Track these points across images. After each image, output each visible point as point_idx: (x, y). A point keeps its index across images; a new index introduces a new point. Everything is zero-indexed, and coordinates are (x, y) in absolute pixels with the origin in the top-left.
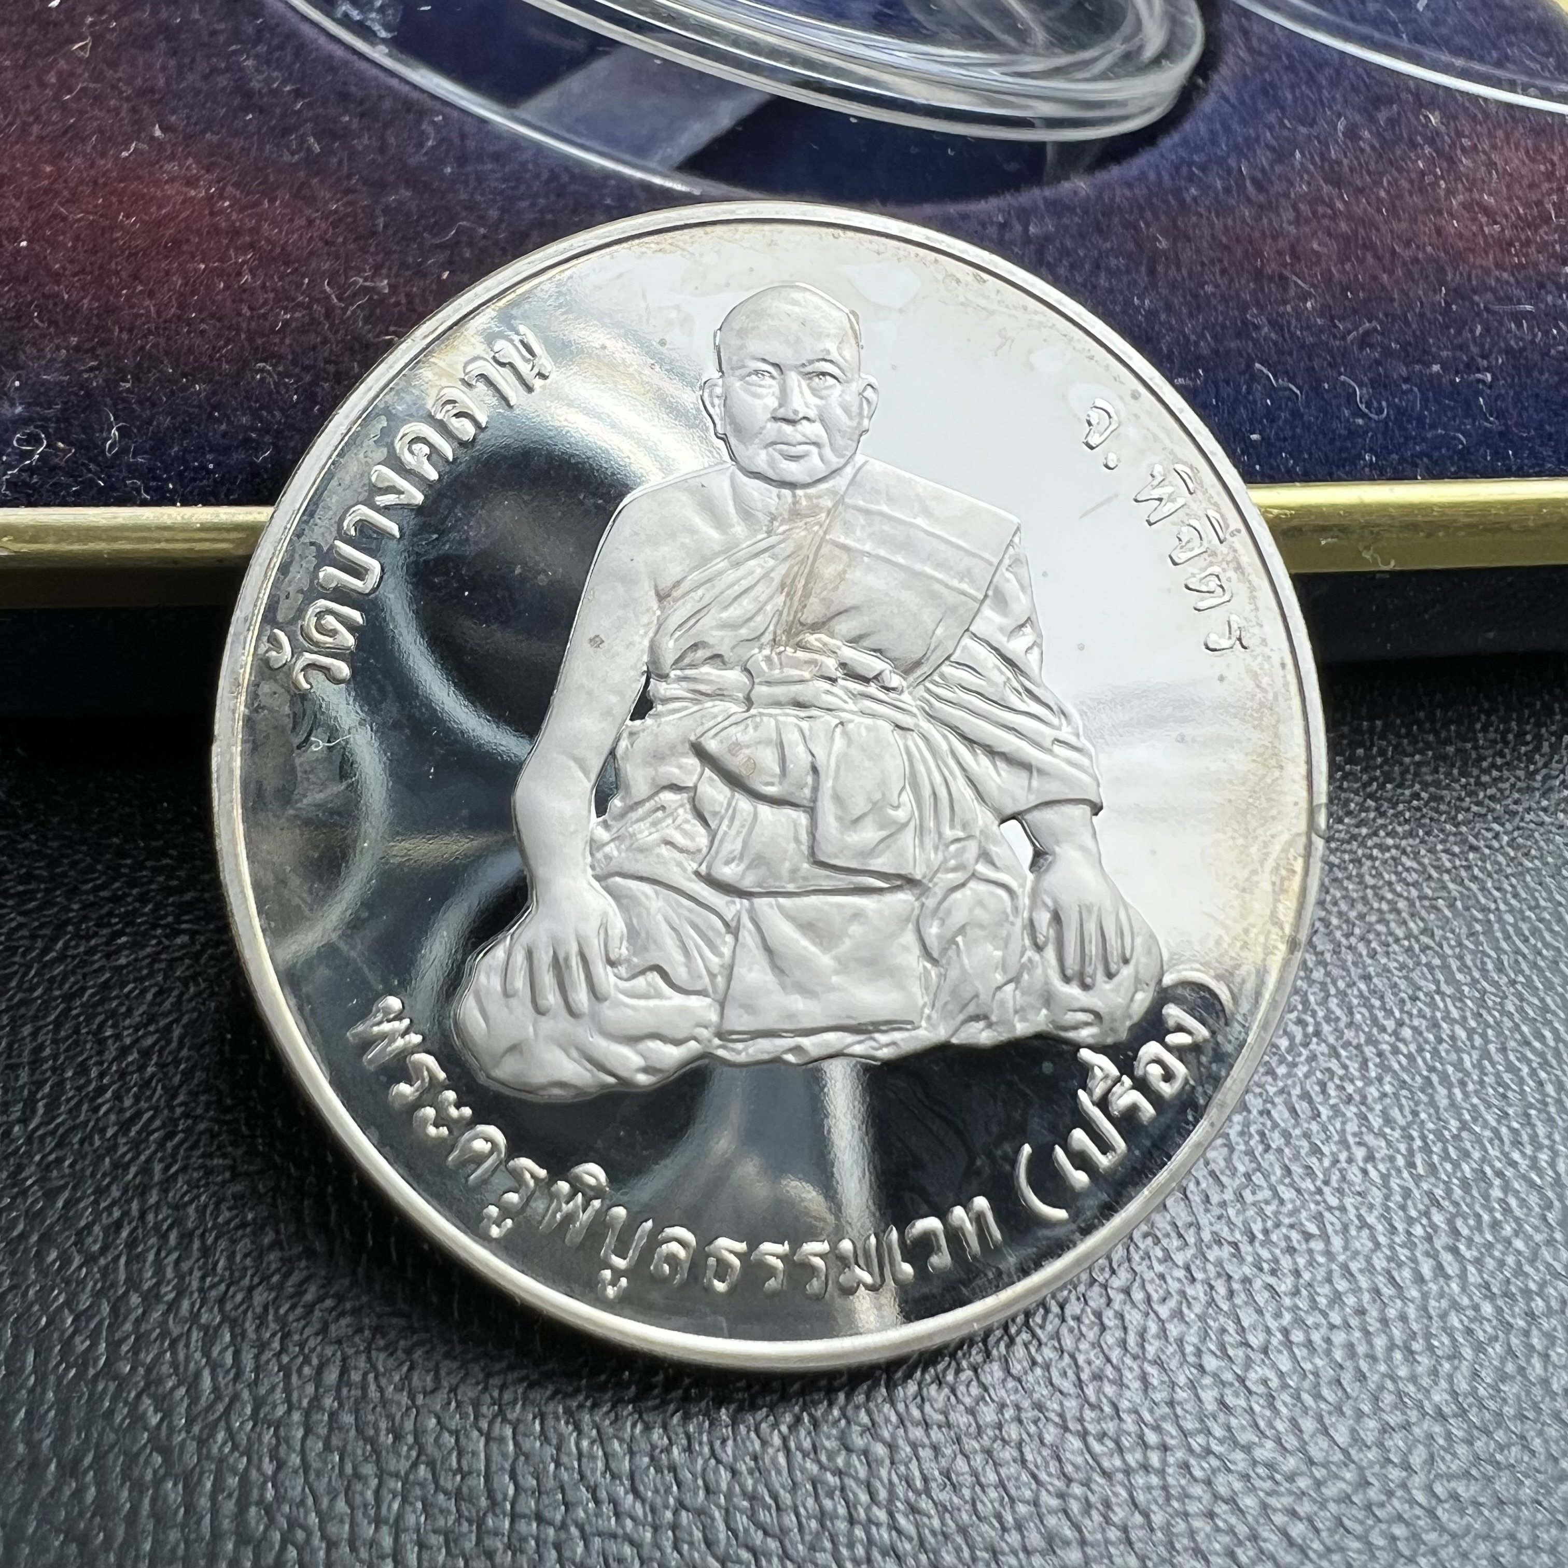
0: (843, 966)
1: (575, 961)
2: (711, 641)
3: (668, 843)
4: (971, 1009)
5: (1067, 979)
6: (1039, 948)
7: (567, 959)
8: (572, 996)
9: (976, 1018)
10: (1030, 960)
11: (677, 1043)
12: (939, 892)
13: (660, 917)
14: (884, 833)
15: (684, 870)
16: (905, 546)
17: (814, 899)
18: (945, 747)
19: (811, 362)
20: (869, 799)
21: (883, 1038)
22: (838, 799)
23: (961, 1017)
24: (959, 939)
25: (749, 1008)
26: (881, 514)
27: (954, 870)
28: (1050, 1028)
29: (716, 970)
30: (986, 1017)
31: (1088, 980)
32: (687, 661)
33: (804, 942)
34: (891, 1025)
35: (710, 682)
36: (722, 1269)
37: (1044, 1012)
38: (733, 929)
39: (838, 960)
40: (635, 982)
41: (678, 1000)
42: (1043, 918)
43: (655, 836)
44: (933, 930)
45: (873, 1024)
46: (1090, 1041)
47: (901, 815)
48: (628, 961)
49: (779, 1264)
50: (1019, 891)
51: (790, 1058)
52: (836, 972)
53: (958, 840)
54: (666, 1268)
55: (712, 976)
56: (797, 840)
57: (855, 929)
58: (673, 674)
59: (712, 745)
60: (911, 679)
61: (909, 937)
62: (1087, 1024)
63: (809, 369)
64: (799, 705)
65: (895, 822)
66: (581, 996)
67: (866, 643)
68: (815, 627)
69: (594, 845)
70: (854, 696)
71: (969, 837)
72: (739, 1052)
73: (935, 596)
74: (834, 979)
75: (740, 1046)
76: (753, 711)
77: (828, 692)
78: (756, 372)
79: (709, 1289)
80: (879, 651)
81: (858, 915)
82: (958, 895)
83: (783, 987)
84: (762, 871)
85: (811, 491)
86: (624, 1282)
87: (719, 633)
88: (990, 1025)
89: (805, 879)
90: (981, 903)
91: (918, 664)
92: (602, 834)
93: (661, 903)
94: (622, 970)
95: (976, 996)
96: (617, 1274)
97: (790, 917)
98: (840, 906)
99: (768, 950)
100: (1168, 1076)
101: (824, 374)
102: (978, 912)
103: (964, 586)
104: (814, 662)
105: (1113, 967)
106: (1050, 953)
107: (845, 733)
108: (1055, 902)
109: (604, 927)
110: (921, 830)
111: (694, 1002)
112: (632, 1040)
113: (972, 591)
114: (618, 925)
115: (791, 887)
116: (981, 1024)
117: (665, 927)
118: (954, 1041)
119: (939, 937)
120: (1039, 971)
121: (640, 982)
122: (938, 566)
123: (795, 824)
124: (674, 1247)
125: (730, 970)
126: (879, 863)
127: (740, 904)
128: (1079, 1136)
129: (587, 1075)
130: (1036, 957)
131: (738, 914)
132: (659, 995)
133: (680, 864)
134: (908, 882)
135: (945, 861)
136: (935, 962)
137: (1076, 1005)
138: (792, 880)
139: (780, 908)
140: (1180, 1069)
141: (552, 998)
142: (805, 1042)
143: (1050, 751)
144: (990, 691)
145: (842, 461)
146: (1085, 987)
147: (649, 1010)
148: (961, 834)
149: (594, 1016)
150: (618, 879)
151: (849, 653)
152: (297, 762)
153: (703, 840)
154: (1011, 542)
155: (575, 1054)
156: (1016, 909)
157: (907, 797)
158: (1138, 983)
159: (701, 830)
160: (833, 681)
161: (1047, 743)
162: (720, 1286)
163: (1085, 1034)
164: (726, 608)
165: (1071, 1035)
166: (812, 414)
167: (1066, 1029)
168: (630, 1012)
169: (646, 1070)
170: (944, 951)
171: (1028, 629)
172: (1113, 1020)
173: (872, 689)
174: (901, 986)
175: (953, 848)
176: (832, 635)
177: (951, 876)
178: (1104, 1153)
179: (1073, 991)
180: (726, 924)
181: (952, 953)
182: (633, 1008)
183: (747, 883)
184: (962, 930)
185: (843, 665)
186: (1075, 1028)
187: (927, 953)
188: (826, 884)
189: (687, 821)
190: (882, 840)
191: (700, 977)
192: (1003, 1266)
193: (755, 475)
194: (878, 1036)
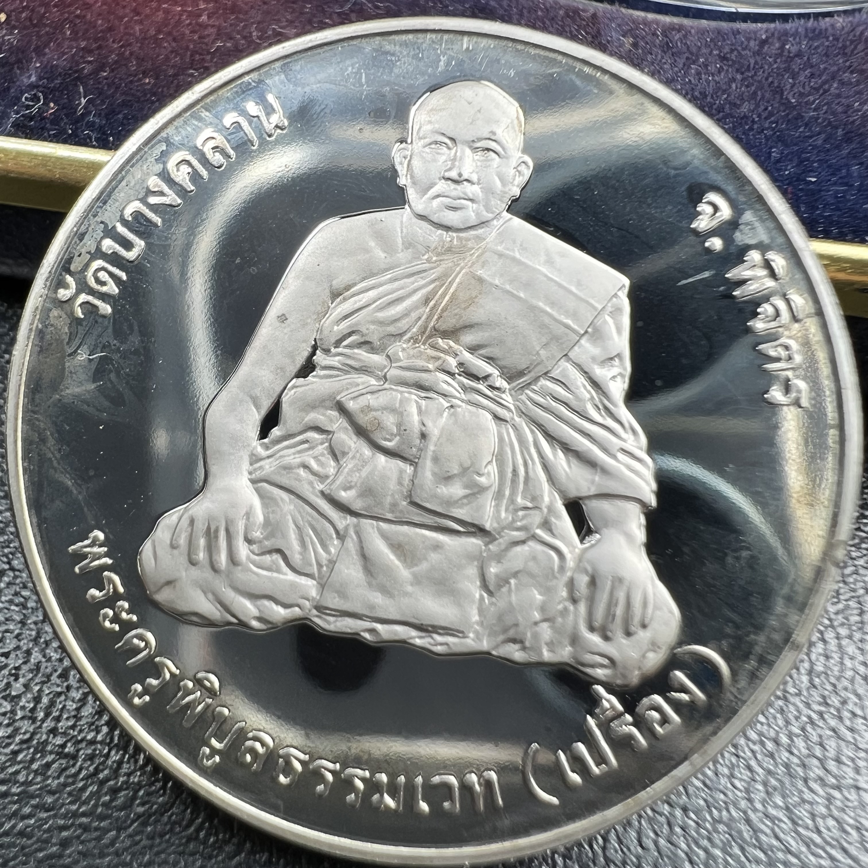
0: (417, 580)
1: (222, 534)
2: (365, 331)
3: (306, 467)
4: (511, 633)
5: (592, 629)
6: (574, 601)
7: (217, 531)
8: (215, 557)
9: (514, 641)
10: (566, 609)
11: (286, 606)
12: (502, 542)
13: (289, 517)
14: (468, 491)
15: (314, 488)
16: (527, 286)
17: (405, 528)
18: (530, 438)
19: (480, 140)
20: (461, 465)
21: (439, 638)
22: (436, 459)
23: (501, 638)
24: (513, 581)
25: (342, 594)
26: (514, 259)
27: (518, 529)
28: (571, 661)
29: (324, 562)
30: (521, 642)
31: (609, 634)
32: (345, 343)
33: (392, 557)
34: (447, 631)
35: (360, 360)
36: (288, 769)
37: (569, 649)
38: (341, 536)
39: (415, 576)
40: (263, 557)
41: (291, 576)
42: (583, 580)
43: (298, 460)
44: (493, 570)
45: (433, 626)
46: (604, 679)
47: (483, 480)
48: (260, 542)
49: (330, 777)
50: (568, 556)
51: (367, 636)
52: (412, 585)
53: (526, 508)
54: (248, 758)
55: (320, 565)
56: (400, 483)
57: (434, 557)
58: (333, 350)
59: (351, 405)
60: (514, 384)
61: (472, 571)
62: (602, 666)
63: (478, 145)
64: (421, 387)
65: (476, 485)
66: (223, 558)
67: (482, 352)
68: (446, 334)
69: (255, 459)
70: (465, 389)
71: (536, 508)
72: (328, 622)
73: (543, 326)
74: (409, 589)
75: (331, 619)
76: (386, 386)
77: (445, 382)
78: (436, 143)
79: (275, 780)
80: (490, 359)
81: (437, 547)
82: (518, 549)
83: (370, 584)
84: (370, 501)
85: (462, 235)
86: (217, 759)
87: (372, 327)
88: (524, 648)
89: (401, 512)
90: (534, 558)
91: (521, 374)
92: (261, 451)
93: (292, 507)
94: (254, 547)
95: (516, 625)
96: (214, 752)
97: (384, 536)
98: (424, 536)
99: (364, 557)
100: (665, 720)
101: (488, 150)
102: (531, 564)
103: (570, 322)
104: (438, 358)
105: (633, 629)
106: (582, 608)
107: (454, 415)
108: (594, 570)
109: (248, 515)
110: (499, 495)
111: (303, 580)
112: (254, 597)
113: (576, 327)
114: (259, 517)
115: (389, 516)
116: (517, 646)
117: (292, 526)
118: (494, 653)
119: (497, 576)
120: (571, 617)
121: (267, 558)
122: (552, 304)
123: (401, 472)
124: (258, 746)
125: (332, 563)
126: (460, 513)
127: (350, 520)
128: (581, 747)
129: (218, 613)
130: (571, 608)
131: (346, 528)
132: (278, 571)
133: (311, 483)
134: (480, 531)
135: (514, 521)
136: (490, 593)
137: (596, 650)
138: (392, 512)
139: (379, 530)
140: (675, 718)
141: (201, 555)
142: (379, 627)
143: (614, 457)
144: (574, 403)
145: (491, 216)
146: (606, 638)
147: (270, 578)
148: (530, 505)
149: (229, 574)
150: (265, 485)
151: (467, 356)
152: (67, 364)
153: (332, 471)
154: (615, 295)
155: (210, 596)
156: (562, 568)
157: (493, 469)
158: (652, 645)
159: (332, 463)
160: (451, 374)
161: (614, 451)
162: (283, 779)
163: (600, 673)
164: (381, 309)
165: (589, 671)
166: (474, 178)
167: (583, 665)
168: (255, 578)
169: (260, 619)
170: (499, 587)
171: (617, 362)
172: (625, 668)
173: (481, 386)
174: (459, 605)
175: (521, 513)
176: (457, 342)
177: (515, 533)
178: (598, 765)
179: (595, 639)
180: (337, 532)
181: (504, 590)
182: (260, 575)
183: (357, 505)
184: (515, 574)
185: (461, 364)
186: (593, 666)
187: (485, 586)
188: (417, 519)
189: (323, 455)
190: (466, 497)
191: (311, 565)
192: (499, 824)
193: (422, 217)
194: (435, 636)
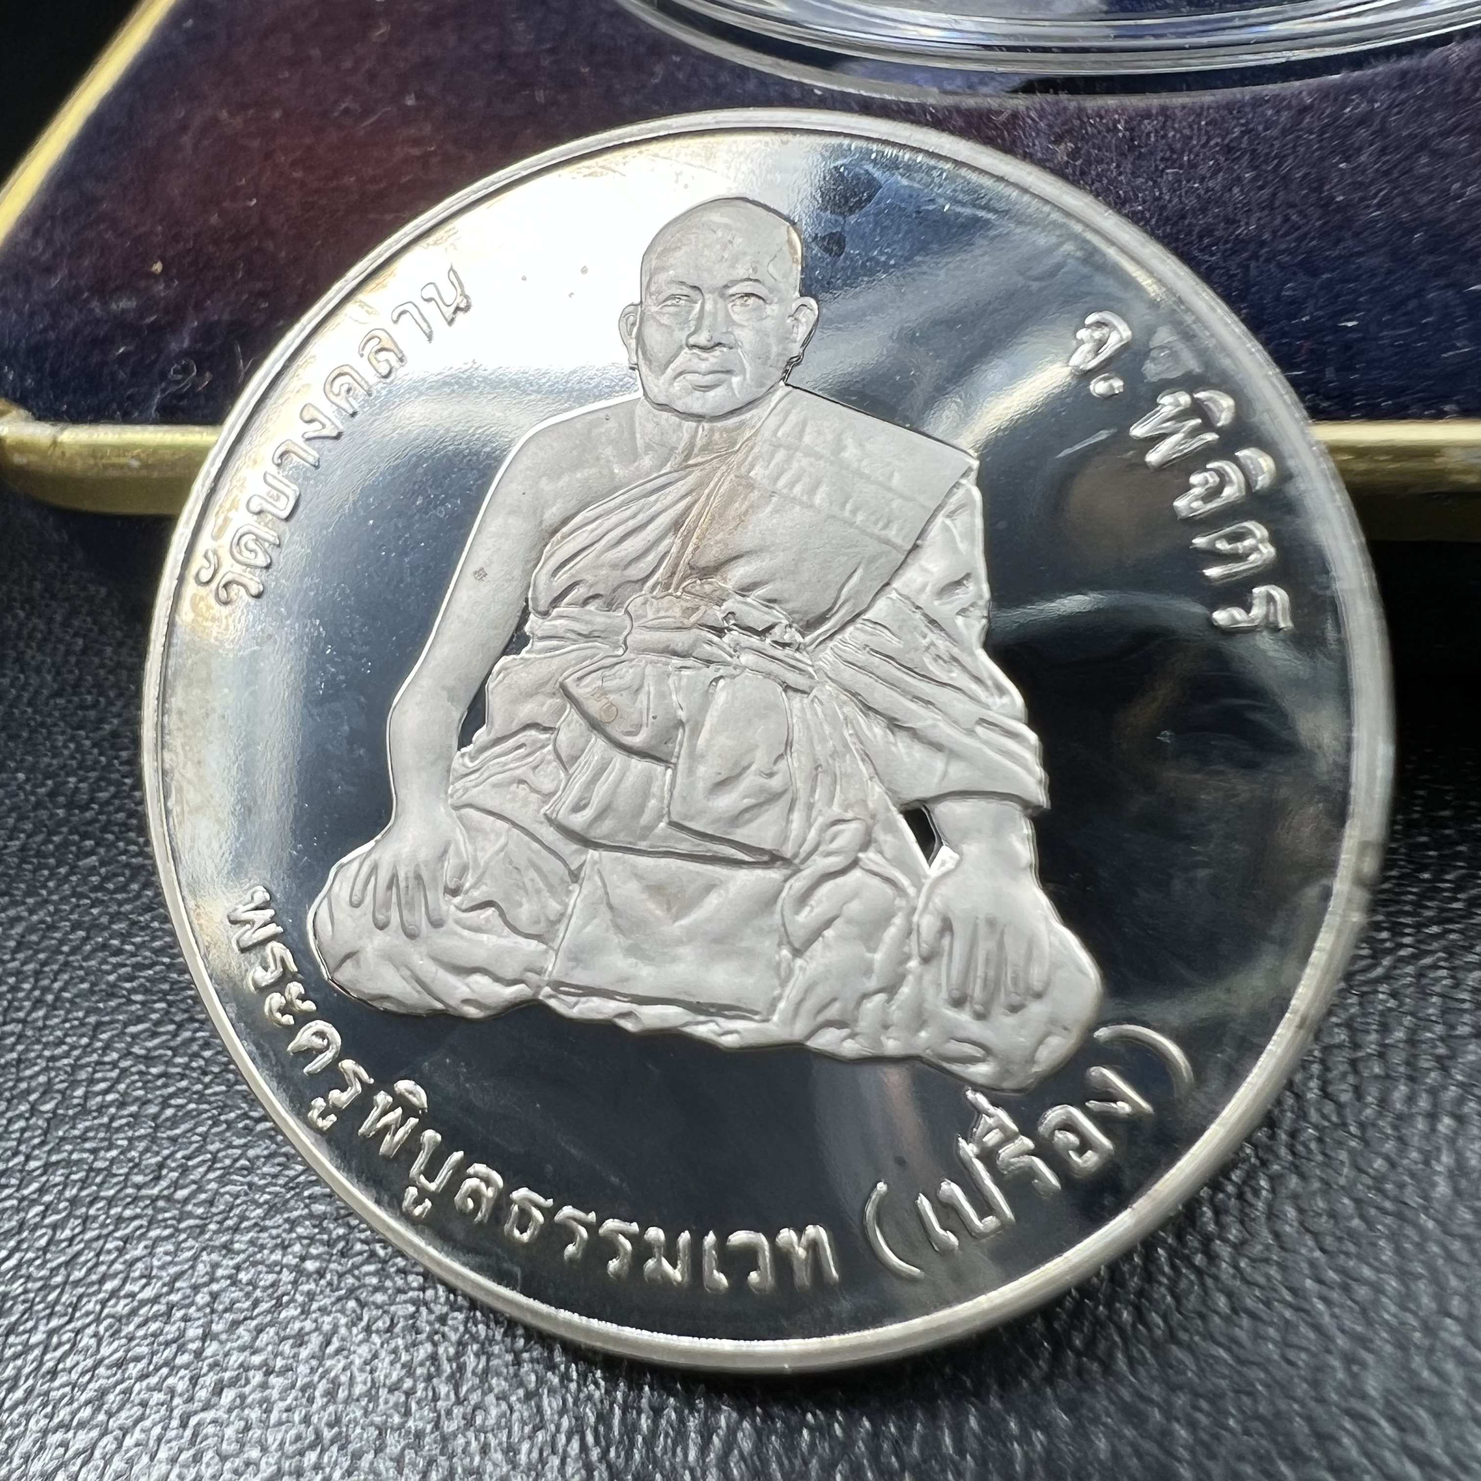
0: (688, 938)
2: (592, 580)
3: (521, 780)
4: (830, 1013)
5: (958, 1005)
6: (924, 960)
8: (406, 916)
9: (837, 1024)
10: (911, 971)
11: (506, 983)
12: (809, 874)
14: (753, 800)
15: (534, 810)
17: (667, 861)
19: (735, 282)
20: (738, 763)
21: (726, 1024)
23: (818, 1020)
24: (828, 933)
25: (583, 962)
27: (829, 854)
28: (927, 1054)
29: (556, 916)
30: (848, 1025)
31: (981, 1009)
32: (566, 600)
33: (651, 905)
34: (736, 1012)
35: (590, 622)
36: (525, 1220)
37: (920, 1034)
38: (576, 878)
39: (684, 931)
40: (473, 914)
41: (512, 940)
42: (931, 925)
43: (512, 773)
44: (798, 917)
45: (713, 1005)
46: (981, 1080)
47: (773, 783)
48: (466, 891)
49: (583, 1232)
50: (911, 890)
51: (624, 1023)
52: (682, 943)
54: (470, 1202)
55: (550, 922)
56: (656, 796)
58: (552, 611)
59: (579, 688)
60: (812, 636)
62: (977, 1060)
63: (734, 290)
65: (764, 790)
66: (416, 918)
67: (761, 592)
68: (705, 572)
69: (456, 776)
70: (738, 650)
71: (855, 820)
72: (570, 1006)
73: (848, 544)
74: (678, 950)
75: (572, 1000)
76: (627, 655)
77: (710, 643)
78: (674, 297)
79: (507, 1235)
80: (774, 602)
81: (714, 887)
82: (834, 884)
83: (622, 947)
84: (612, 824)
85: (720, 424)
86: (428, 1203)
87: (602, 573)
88: (853, 1036)
89: (659, 838)
90: (858, 896)
91: (822, 619)
92: (465, 765)
94: (459, 900)
95: (837, 1000)
96: (423, 1194)
97: (638, 877)
98: (695, 872)
99: (610, 907)
100: (1085, 1145)
101: (749, 295)
102: (852, 904)
103: (888, 534)
104: (697, 609)
105: (1018, 1000)
107: (724, 689)
108: (948, 908)
110: (799, 804)
111: (528, 945)
112: (461, 971)
113: (898, 541)
115: (641, 845)
116: (843, 1033)
118: (812, 1044)
119: (804, 927)
120: (919, 985)
121: (479, 915)
124: (480, 1184)
125: (567, 918)
126: (743, 834)
127: (587, 854)
128: (951, 1189)
129: (416, 995)
130: (919, 969)
131: (583, 866)
132: (495, 932)
133: (531, 805)
134: (773, 859)
135: (823, 842)
136: (797, 953)
137: (964, 1035)
138: (647, 838)
139: (628, 864)
140: (1101, 1141)
141: (391, 915)
142: (637, 1009)
143: (970, 732)
144: (905, 656)
146: (977, 1016)
147: (481, 944)
148: (846, 816)
149: (427, 940)
150: (471, 811)
151: (736, 602)
153: (559, 783)
154: (957, 485)
155: (404, 971)
157: (787, 765)
158: (1054, 1024)
159: (559, 773)
160: (716, 630)
161: (969, 723)
162: (517, 1235)
163: (973, 1071)
164: (613, 545)
165: (956, 1068)
166: (730, 340)
168: (464, 944)
169: (473, 1003)
170: (809, 942)
171: (965, 588)
172: (1013, 1061)
175: (833, 830)
176: (723, 581)
177: (827, 860)
178: (982, 1216)
179: (963, 1019)
180: (571, 872)
181: (817, 946)
182: (469, 940)
183: (596, 832)
184: (831, 923)
185: (730, 614)
186: (961, 1061)
187: (788, 942)
188: (682, 848)
189: (546, 762)
190: (747, 810)
191: (537, 921)
192: (834, 1308)
193: (663, 407)
194: (720, 1020)
